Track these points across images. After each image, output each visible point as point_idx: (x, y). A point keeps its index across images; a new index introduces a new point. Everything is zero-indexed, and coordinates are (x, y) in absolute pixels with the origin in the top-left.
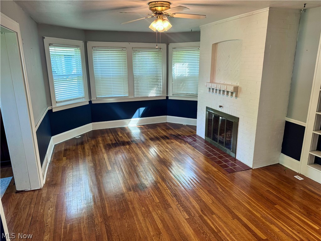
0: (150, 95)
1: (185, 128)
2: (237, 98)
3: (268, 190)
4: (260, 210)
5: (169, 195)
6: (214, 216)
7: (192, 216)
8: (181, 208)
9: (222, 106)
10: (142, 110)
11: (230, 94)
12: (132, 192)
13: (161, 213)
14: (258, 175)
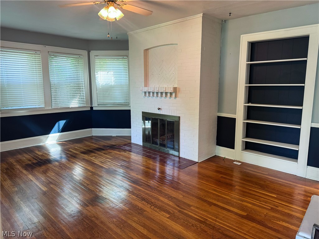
0: (71, 106)
1: (116, 139)
2: (176, 99)
3: (222, 177)
4: (227, 194)
5: (136, 200)
6: (192, 208)
7: (171, 213)
8: (156, 209)
9: (160, 109)
10: (62, 123)
11: (169, 95)
12: (91, 207)
13: (138, 219)
14: (207, 166)
